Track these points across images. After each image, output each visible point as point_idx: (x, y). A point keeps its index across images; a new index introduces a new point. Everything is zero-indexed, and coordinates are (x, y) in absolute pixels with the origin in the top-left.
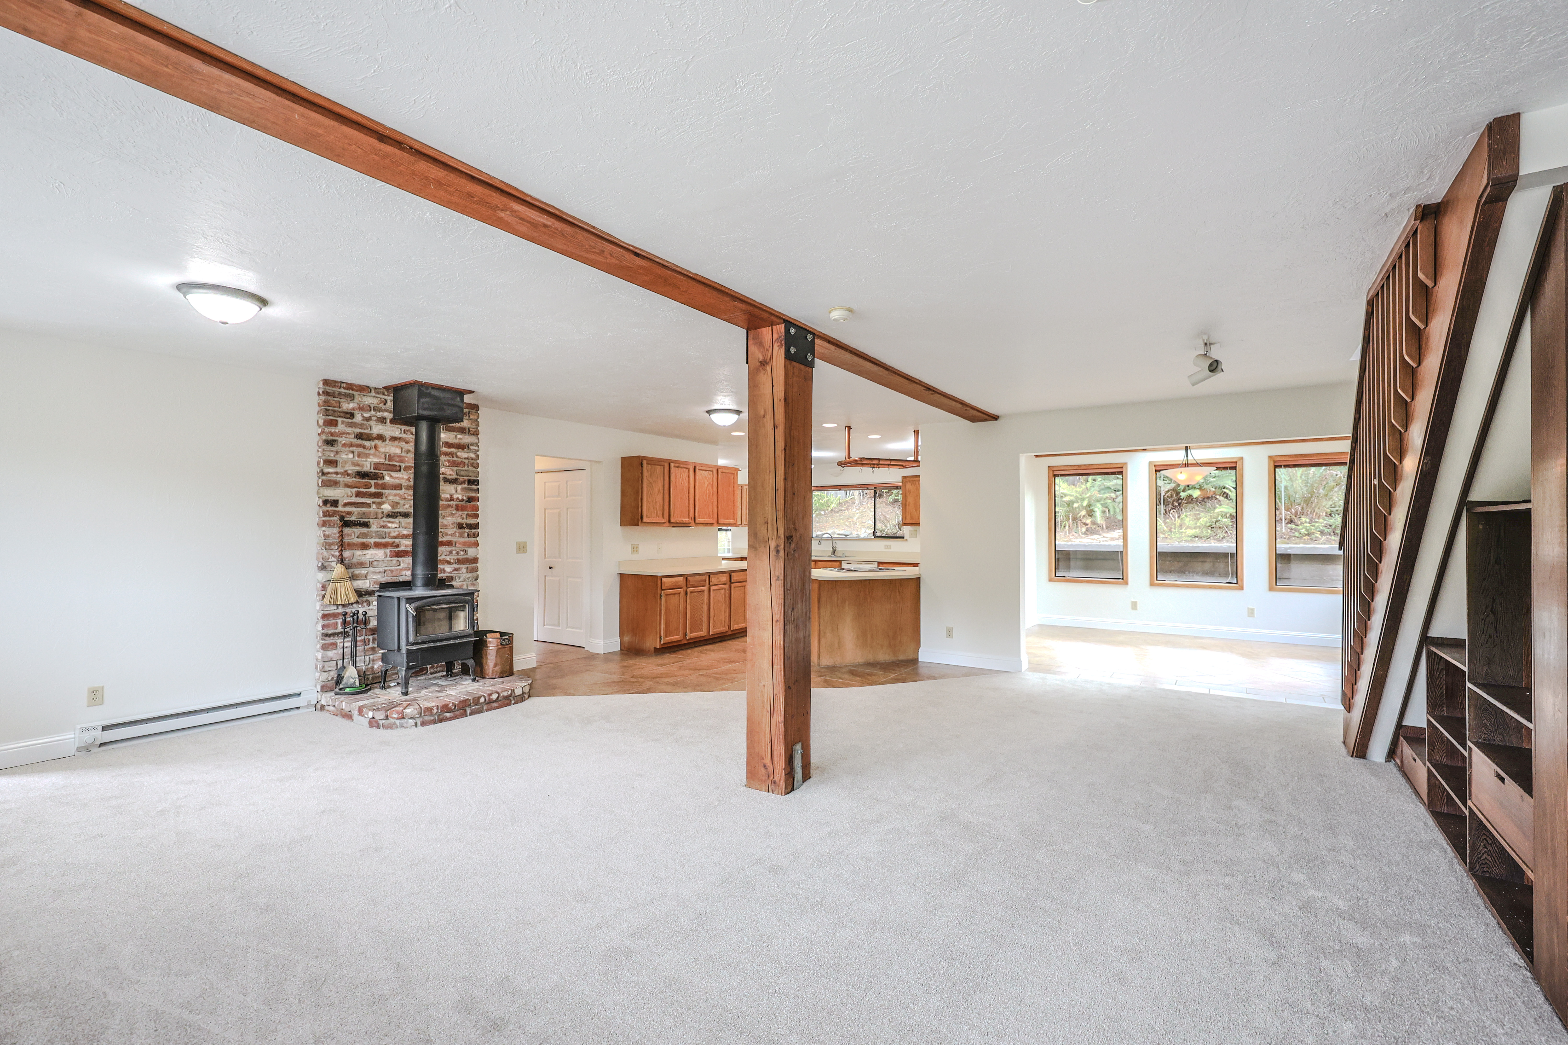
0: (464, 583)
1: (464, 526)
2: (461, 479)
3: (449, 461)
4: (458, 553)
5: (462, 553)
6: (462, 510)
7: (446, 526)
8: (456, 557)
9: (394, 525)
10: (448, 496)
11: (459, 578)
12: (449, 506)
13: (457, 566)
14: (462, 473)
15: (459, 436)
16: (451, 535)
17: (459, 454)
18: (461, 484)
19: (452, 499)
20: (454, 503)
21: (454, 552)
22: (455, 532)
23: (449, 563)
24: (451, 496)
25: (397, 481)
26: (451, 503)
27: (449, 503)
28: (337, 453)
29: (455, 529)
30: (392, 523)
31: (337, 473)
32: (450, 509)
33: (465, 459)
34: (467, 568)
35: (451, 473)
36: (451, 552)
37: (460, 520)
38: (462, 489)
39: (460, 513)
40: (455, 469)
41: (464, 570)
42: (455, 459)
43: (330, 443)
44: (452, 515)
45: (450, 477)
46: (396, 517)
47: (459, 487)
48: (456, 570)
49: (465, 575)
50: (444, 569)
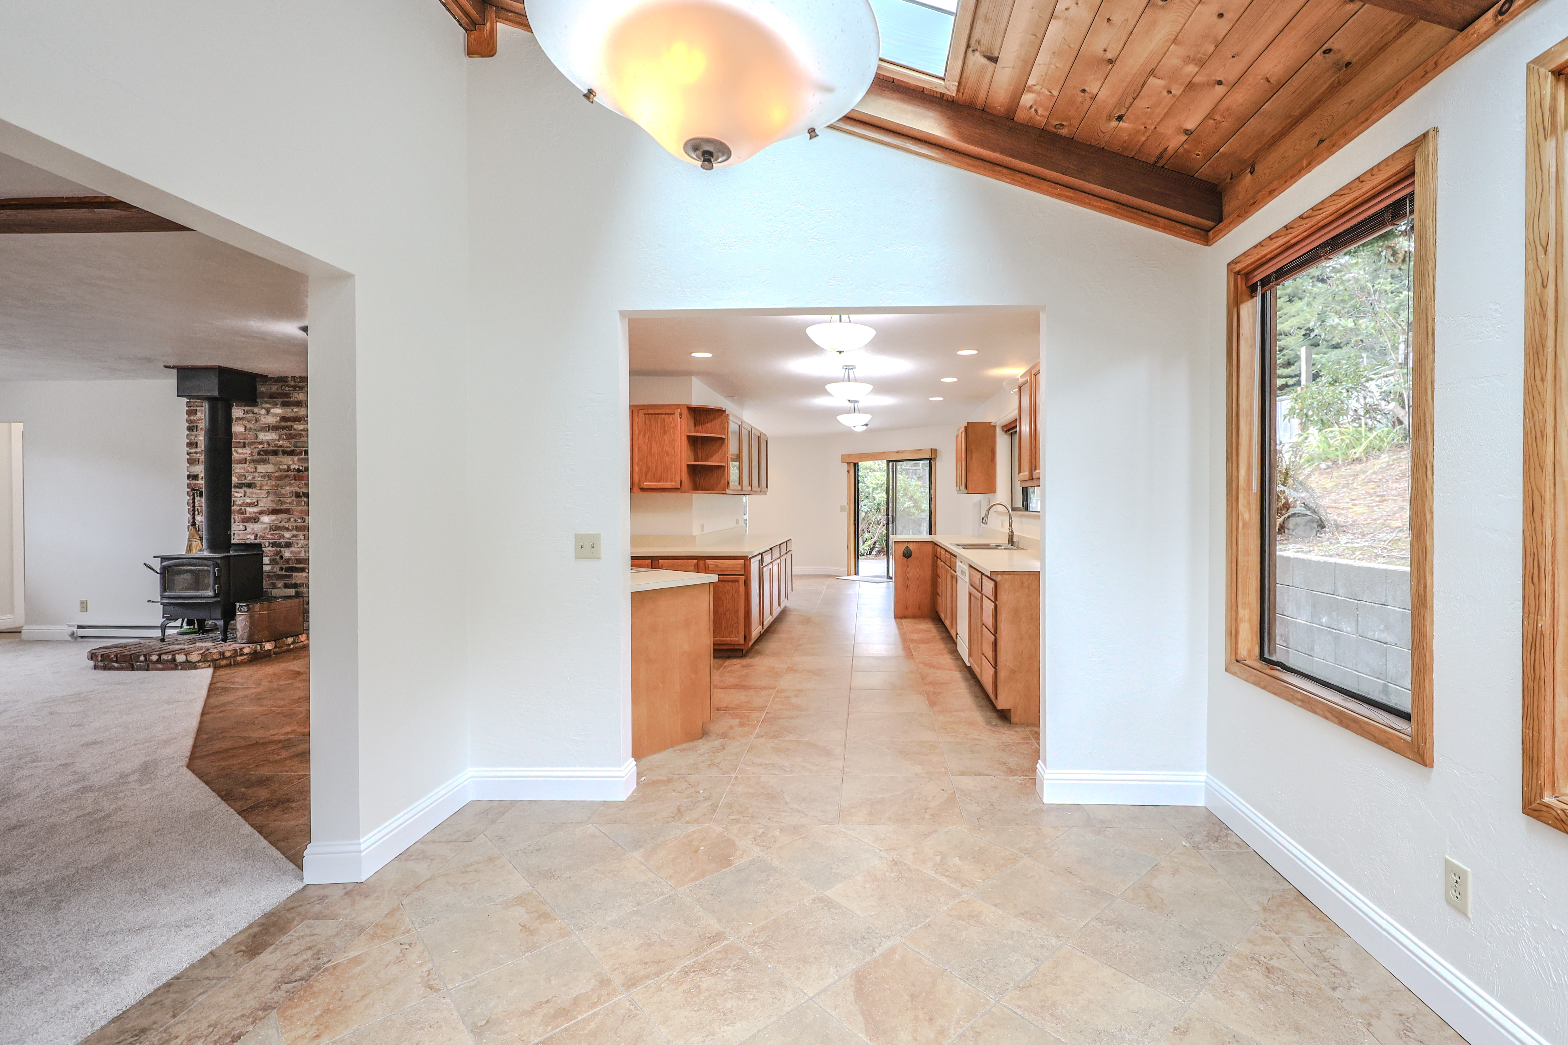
0: (302, 549)
1: (301, 494)
2: (298, 450)
3: (286, 434)
4: (295, 521)
5: (299, 521)
6: (299, 480)
7: (284, 495)
8: (295, 525)
9: (239, 495)
10: (285, 467)
11: (297, 544)
12: (287, 476)
13: (294, 532)
14: (299, 444)
15: (295, 410)
16: (290, 503)
17: (295, 426)
18: (297, 455)
19: (289, 470)
20: (293, 473)
21: (292, 520)
22: (293, 501)
23: (287, 529)
24: (289, 467)
25: (243, 456)
26: (290, 473)
27: (286, 473)
28: (196, 436)
29: (293, 498)
30: (238, 492)
31: (196, 453)
32: (287, 479)
33: (301, 430)
34: (304, 535)
35: (288, 445)
36: (289, 520)
37: (298, 490)
38: (299, 460)
39: (298, 482)
40: (293, 441)
41: (302, 537)
42: (293, 431)
43: (190, 429)
44: (290, 485)
45: (288, 449)
46: (241, 488)
47: (296, 458)
48: (294, 536)
49: (302, 542)
50: (283, 535)
